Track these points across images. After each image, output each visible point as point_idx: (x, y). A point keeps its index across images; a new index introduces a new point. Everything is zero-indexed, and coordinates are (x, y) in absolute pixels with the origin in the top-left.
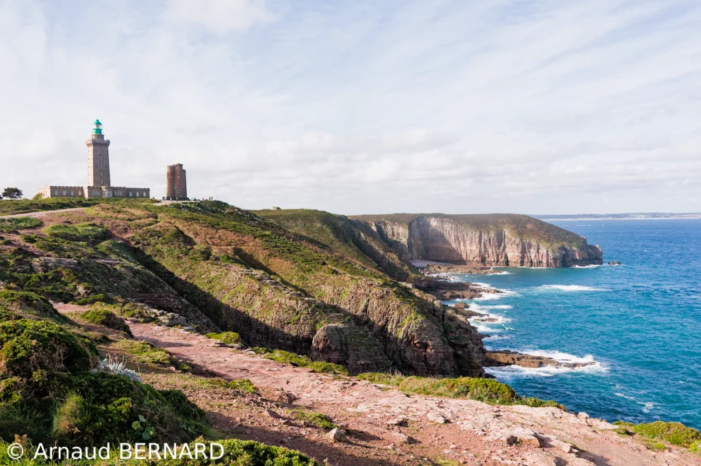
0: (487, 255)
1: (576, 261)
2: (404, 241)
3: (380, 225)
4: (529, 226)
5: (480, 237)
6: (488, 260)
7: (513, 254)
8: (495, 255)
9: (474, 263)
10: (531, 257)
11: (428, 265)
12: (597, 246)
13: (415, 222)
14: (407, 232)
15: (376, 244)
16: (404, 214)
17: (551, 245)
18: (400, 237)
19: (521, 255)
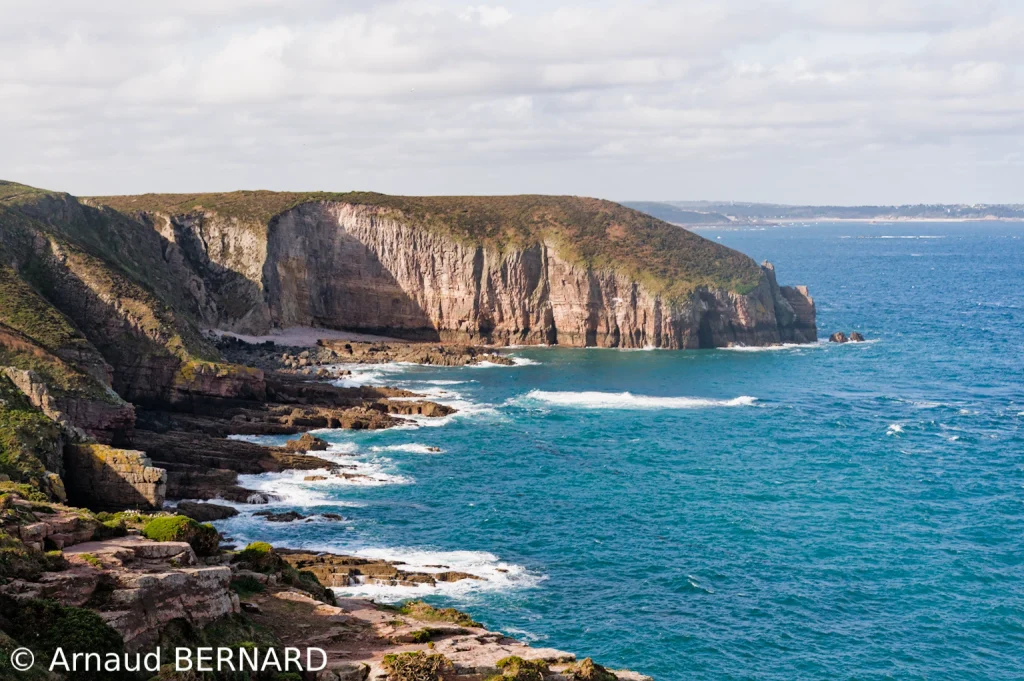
0: (496, 315)
1: (737, 333)
2: (254, 270)
3: (187, 224)
4: (615, 232)
5: (478, 260)
6: (499, 327)
7: (567, 309)
8: (518, 312)
9: (460, 337)
10: (614, 318)
11: (320, 343)
12: (803, 289)
13: (291, 216)
14: (263, 246)
15: (92, 273)
16: (262, 193)
17: (668, 287)
18: (244, 260)
19: (587, 315)
